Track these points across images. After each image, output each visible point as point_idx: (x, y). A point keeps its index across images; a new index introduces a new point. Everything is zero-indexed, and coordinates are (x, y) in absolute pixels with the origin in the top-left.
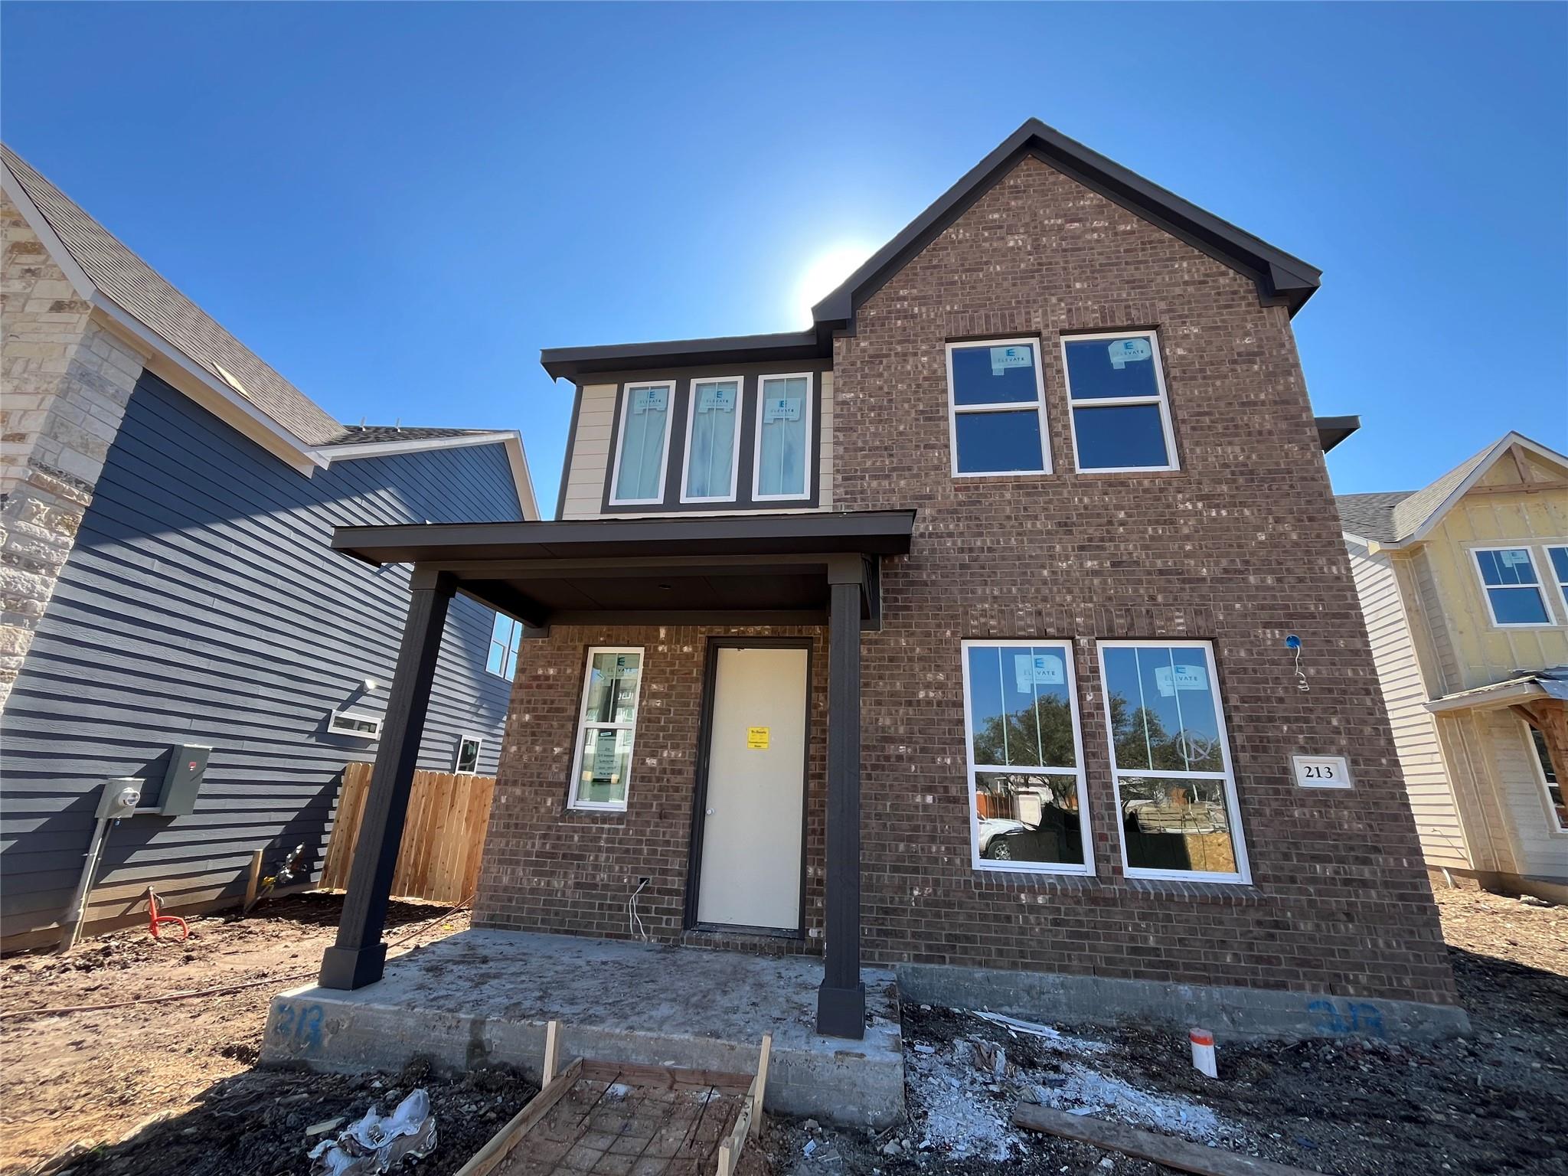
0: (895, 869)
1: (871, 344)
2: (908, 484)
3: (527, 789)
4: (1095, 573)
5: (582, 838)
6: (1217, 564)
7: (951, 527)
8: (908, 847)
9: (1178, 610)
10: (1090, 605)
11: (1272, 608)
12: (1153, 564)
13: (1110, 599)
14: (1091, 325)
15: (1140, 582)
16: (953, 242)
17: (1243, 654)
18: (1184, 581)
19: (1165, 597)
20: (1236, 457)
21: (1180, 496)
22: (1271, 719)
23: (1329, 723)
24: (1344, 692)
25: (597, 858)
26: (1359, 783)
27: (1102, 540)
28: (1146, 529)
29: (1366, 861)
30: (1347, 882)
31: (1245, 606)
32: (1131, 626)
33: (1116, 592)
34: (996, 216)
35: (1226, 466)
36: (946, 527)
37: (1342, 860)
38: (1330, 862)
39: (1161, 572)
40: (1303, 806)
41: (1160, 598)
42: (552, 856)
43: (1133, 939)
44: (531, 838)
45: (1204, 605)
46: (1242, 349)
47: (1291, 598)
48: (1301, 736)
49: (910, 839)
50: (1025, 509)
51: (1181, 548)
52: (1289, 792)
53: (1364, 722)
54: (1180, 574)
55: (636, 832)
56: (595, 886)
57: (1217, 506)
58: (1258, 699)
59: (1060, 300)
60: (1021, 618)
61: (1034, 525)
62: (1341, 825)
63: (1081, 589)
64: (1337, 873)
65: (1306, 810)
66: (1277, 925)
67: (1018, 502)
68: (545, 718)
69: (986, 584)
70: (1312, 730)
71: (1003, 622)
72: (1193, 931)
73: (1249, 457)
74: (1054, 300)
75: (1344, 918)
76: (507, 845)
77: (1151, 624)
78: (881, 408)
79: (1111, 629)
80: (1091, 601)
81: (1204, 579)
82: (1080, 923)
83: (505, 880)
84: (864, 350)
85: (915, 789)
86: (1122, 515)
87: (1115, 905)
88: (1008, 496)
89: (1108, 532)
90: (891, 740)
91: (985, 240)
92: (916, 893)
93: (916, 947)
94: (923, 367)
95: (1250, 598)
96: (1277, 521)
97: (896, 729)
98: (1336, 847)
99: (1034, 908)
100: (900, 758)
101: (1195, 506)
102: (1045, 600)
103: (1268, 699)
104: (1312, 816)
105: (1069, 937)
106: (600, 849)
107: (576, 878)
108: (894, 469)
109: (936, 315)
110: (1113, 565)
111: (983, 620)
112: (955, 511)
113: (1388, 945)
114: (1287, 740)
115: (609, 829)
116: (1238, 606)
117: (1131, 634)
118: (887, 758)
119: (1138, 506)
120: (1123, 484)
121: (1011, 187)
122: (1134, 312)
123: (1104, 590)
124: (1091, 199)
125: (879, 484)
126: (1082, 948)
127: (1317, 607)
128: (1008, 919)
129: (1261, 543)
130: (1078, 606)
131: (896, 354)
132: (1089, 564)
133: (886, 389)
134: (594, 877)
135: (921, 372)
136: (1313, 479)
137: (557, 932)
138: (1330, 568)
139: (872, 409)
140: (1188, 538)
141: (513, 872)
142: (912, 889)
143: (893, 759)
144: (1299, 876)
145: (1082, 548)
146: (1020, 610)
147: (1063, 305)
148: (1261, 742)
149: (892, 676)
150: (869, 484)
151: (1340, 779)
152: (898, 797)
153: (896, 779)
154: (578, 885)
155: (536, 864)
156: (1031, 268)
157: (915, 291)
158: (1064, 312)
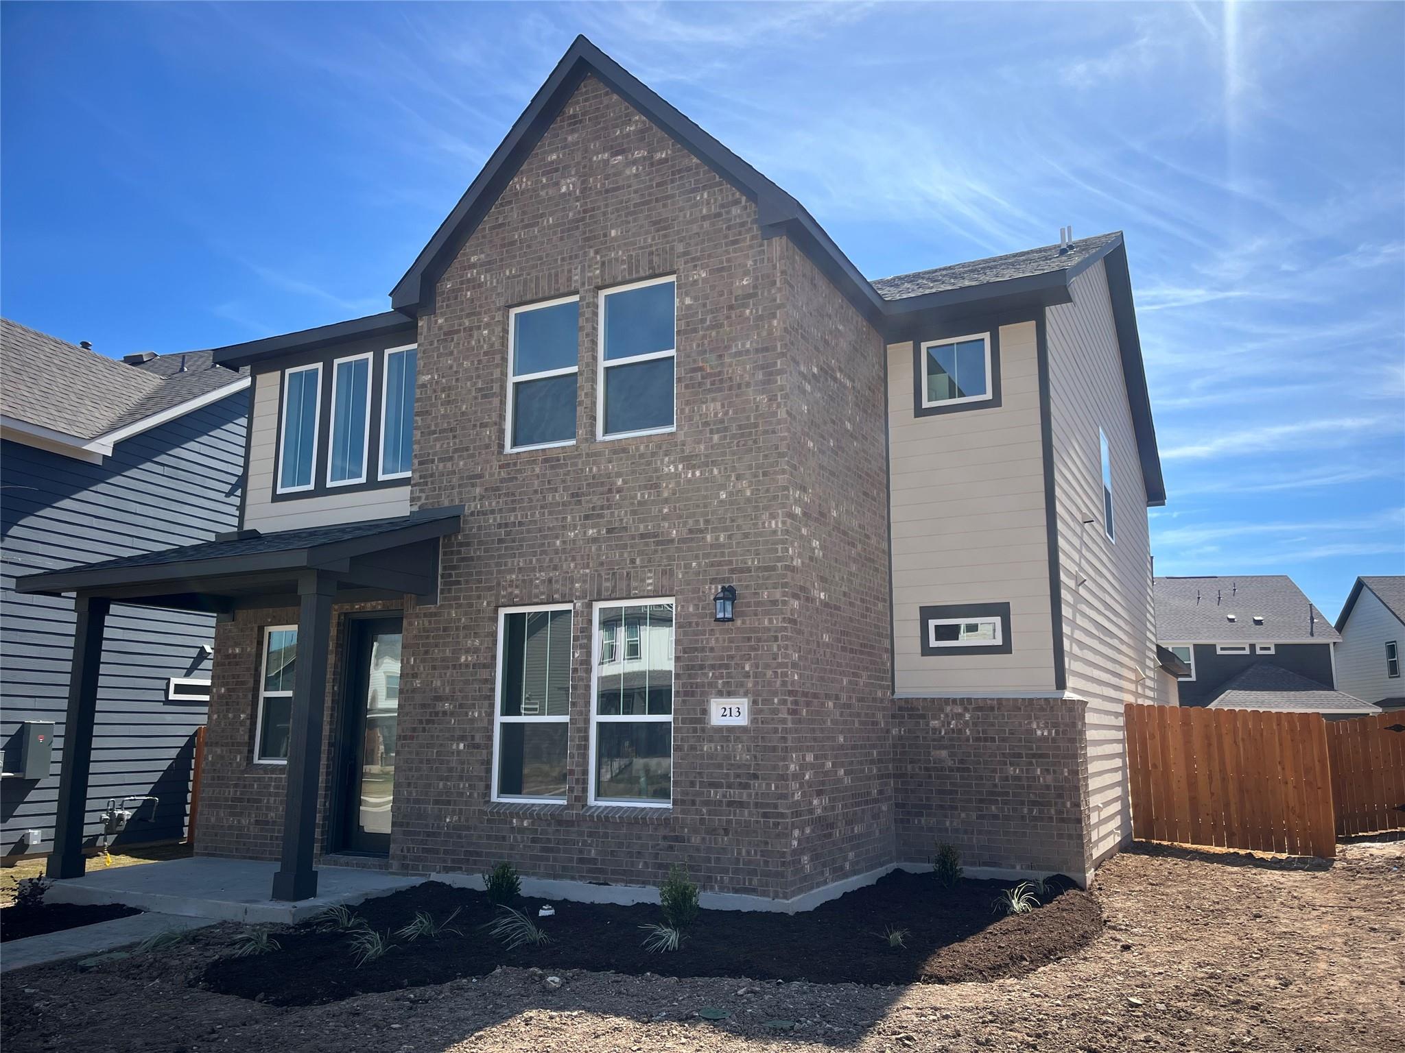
0: (436, 802)
3: (224, 748)
4: (595, 540)
6: (685, 523)
7: (494, 504)
8: (445, 785)
9: (650, 571)
10: (588, 571)
11: (720, 564)
12: (637, 529)
13: (602, 564)
14: (620, 279)
15: (625, 547)
16: (516, 194)
17: (691, 609)
18: (658, 543)
19: (642, 560)
20: (716, 414)
21: (667, 459)
22: (702, 667)
23: (743, 668)
24: (759, 640)
25: (268, 800)
26: (754, 721)
27: (602, 508)
28: (636, 495)
29: (746, 786)
30: (730, 804)
31: (699, 565)
32: (614, 589)
33: (607, 558)
34: (554, 157)
35: (706, 424)
36: (490, 504)
37: (729, 787)
38: (721, 787)
39: (642, 536)
40: (711, 741)
41: (638, 561)
42: (240, 800)
43: (581, 851)
44: (228, 787)
45: (669, 565)
47: (734, 554)
48: (720, 682)
49: (447, 779)
50: (549, 482)
51: (660, 511)
52: (703, 730)
53: (767, 666)
54: (656, 537)
56: (267, 823)
57: (694, 467)
58: (696, 649)
59: (597, 252)
60: (537, 587)
61: (554, 497)
62: (735, 757)
63: (582, 556)
64: (724, 796)
65: (713, 745)
66: (677, 839)
67: (544, 475)
68: (233, 690)
69: (515, 557)
70: (729, 676)
71: (524, 591)
72: (620, 845)
73: (726, 413)
74: (592, 254)
77: (629, 585)
79: (599, 593)
80: (588, 567)
81: (672, 541)
82: (549, 840)
83: (213, 820)
85: (452, 739)
86: (620, 482)
87: (573, 826)
88: (537, 470)
89: (608, 500)
90: (439, 698)
91: (544, 187)
92: (448, 820)
93: (445, 861)
94: (484, 340)
95: (706, 556)
96: (738, 478)
97: (444, 689)
98: (727, 775)
99: (521, 830)
100: (445, 713)
101: (676, 469)
102: (555, 568)
103: (703, 649)
104: (716, 749)
105: (541, 851)
106: (270, 795)
107: (256, 817)
108: (456, 451)
109: (497, 283)
110: (609, 531)
111: (510, 590)
112: (498, 489)
113: (748, 853)
114: (711, 685)
115: (276, 778)
116: (694, 564)
117: (613, 596)
118: (437, 714)
119: (634, 472)
120: (624, 450)
122: (655, 259)
123: (599, 556)
125: (445, 467)
126: (547, 859)
127: (753, 562)
128: (504, 838)
129: (721, 501)
130: (578, 572)
132: (591, 532)
133: (455, 369)
134: (267, 815)
135: (482, 347)
136: (774, 432)
137: (245, 858)
138: (770, 522)
140: (666, 501)
141: (217, 814)
142: (445, 817)
143: (440, 715)
144: (698, 800)
145: (587, 517)
146: (537, 579)
147: (598, 257)
148: (692, 687)
149: (445, 644)
150: (437, 467)
152: (441, 745)
153: (441, 731)
154: (257, 822)
155: (230, 807)
156: (577, 216)
157: (483, 256)
158: (598, 266)
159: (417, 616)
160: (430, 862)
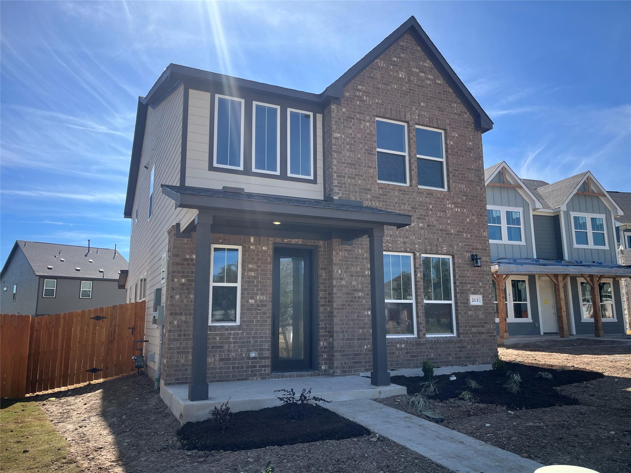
0: (359, 339)
1: (347, 110)
2: (362, 183)
4: (422, 228)
5: (220, 338)
6: (456, 228)
7: (377, 204)
8: (363, 331)
9: (445, 244)
10: (420, 241)
11: (469, 245)
12: (439, 227)
13: (426, 239)
14: (426, 124)
15: (434, 233)
16: (379, 67)
17: (460, 261)
18: (447, 234)
19: (442, 239)
20: (464, 189)
21: (448, 202)
22: (466, 283)
23: (479, 284)
24: (483, 275)
25: (229, 346)
26: (484, 303)
27: (425, 216)
28: (438, 213)
29: (483, 327)
30: (479, 333)
31: (462, 244)
32: (431, 250)
33: (428, 236)
34: (395, 59)
35: (461, 192)
36: (375, 204)
37: (478, 327)
38: (476, 327)
39: (441, 230)
40: (471, 311)
41: (440, 240)
43: (427, 355)
45: (451, 243)
46: (469, 147)
47: (473, 242)
48: (472, 289)
49: (363, 328)
50: (402, 200)
51: (447, 221)
52: (468, 307)
53: (487, 284)
54: (446, 231)
55: (247, 334)
56: (229, 359)
57: (457, 207)
58: (463, 276)
59: (416, 109)
60: (399, 244)
61: (404, 207)
62: (479, 316)
63: (418, 234)
64: (477, 330)
65: (472, 312)
66: (462, 347)
67: (400, 197)
69: (388, 230)
70: (475, 287)
71: (393, 245)
72: (442, 351)
73: (467, 190)
74: (414, 109)
75: (477, 343)
76: (181, 344)
77: (437, 249)
78: (351, 144)
79: (426, 250)
80: (420, 239)
81: (452, 234)
82: (414, 352)
83: (182, 361)
84: (344, 113)
85: (364, 309)
86: (431, 207)
87: (423, 346)
88: (396, 194)
89: (427, 213)
90: (356, 291)
91: (391, 70)
92: (365, 347)
93: (365, 366)
94: (367, 128)
95: (464, 242)
96: (473, 215)
97: (358, 286)
98: (477, 323)
99: (401, 349)
100: (359, 297)
101: (451, 206)
102: (407, 238)
103: (465, 277)
104: (473, 314)
105: (411, 357)
106: (230, 343)
108: (357, 175)
109: (372, 103)
110: (428, 226)
111: (388, 244)
112: (378, 198)
113: (486, 350)
114: (469, 290)
115: (234, 333)
116: (460, 244)
117: (431, 252)
118: (355, 298)
119: (436, 204)
120: (432, 194)
121: (401, 46)
122: (439, 122)
123: (424, 235)
124: (428, 64)
125: (351, 181)
126: (414, 360)
127: (479, 246)
128: (394, 353)
129: (468, 222)
130: (416, 241)
131: (357, 118)
132: (420, 225)
133: (353, 136)
134: (229, 355)
135: (366, 130)
136: (482, 201)
138: (484, 233)
139: (348, 144)
140: (449, 218)
143: (357, 298)
144: (468, 332)
145: (419, 218)
146: (399, 241)
147: (417, 112)
148: (463, 291)
149: (356, 265)
150: (347, 180)
151: (480, 302)
152: (359, 312)
153: (358, 306)
154: (221, 360)
156: (407, 90)
157: (364, 88)
158: (417, 115)
159: (341, 250)
160: (358, 368)
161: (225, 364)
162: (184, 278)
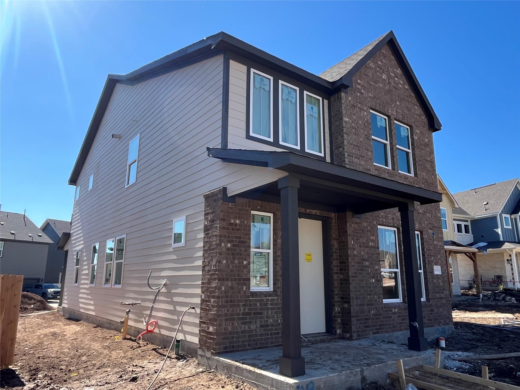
0: (368, 305)
1: (352, 99)
2: (364, 163)
3: (234, 282)
5: (260, 305)
8: (370, 297)
11: (430, 224)
14: (400, 120)
16: (370, 67)
17: (426, 237)
22: (431, 256)
23: (438, 257)
24: (440, 249)
26: (442, 273)
30: (441, 298)
34: (380, 63)
37: (440, 293)
40: (435, 279)
42: (249, 314)
44: (238, 307)
45: (421, 221)
47: (433, 221)
48: (435, 261)
49: (370, 294)
52: (434, 276)
56: (268, 326)
58: (429, 250)
62: (440, 284)
64: (439, 296)
66: (432, 311)
68: (237, 246)
74: (393, 106)
75: (440, 307)
76: (228, 311)
78: (356, 128)
81: (420, 213)
83: (230, 328)
85: (370, 277)
88: (386, 175)
90: (364, 260)
91: (378, 71)
93: (373, 330)
94: (365, 116)
97: (365, 257)
98: (439, 289)
99: (395, 313)
104: (436, 282)
105: (401, 320)
106: (268, 309)
109: (367, 96)
111: (382, 219)
116: (426, 222)
120: (407, 179)
121: (383, 53)
122: (408, 119)
124: (399, 71)
125: (357, 161)
126: (403, 323)
127: (436, 225)
128: (390, 317)
131: (359, 107)
133: (356, 121)
134: (267, 321)
135: (365, 119)
139: (353, 128)
141: (233, 324)
142: (371, 311)
143: (365, 267)
147: (395, 108)
148: (430, 262)
150: (354, 160)
151: (439, 272)
152: (367, 280)
153: (366, 274)
154: (262, 326)
155: (243, 319)
156: (388, 90)
157: (362, 82)
158: (395, 111)
159: (353, 223)
160: (368, 331)
161: (265, 330)
162: (229, 242)
